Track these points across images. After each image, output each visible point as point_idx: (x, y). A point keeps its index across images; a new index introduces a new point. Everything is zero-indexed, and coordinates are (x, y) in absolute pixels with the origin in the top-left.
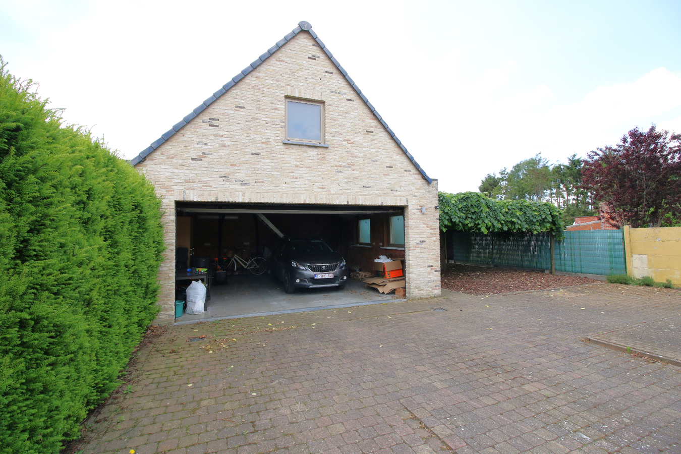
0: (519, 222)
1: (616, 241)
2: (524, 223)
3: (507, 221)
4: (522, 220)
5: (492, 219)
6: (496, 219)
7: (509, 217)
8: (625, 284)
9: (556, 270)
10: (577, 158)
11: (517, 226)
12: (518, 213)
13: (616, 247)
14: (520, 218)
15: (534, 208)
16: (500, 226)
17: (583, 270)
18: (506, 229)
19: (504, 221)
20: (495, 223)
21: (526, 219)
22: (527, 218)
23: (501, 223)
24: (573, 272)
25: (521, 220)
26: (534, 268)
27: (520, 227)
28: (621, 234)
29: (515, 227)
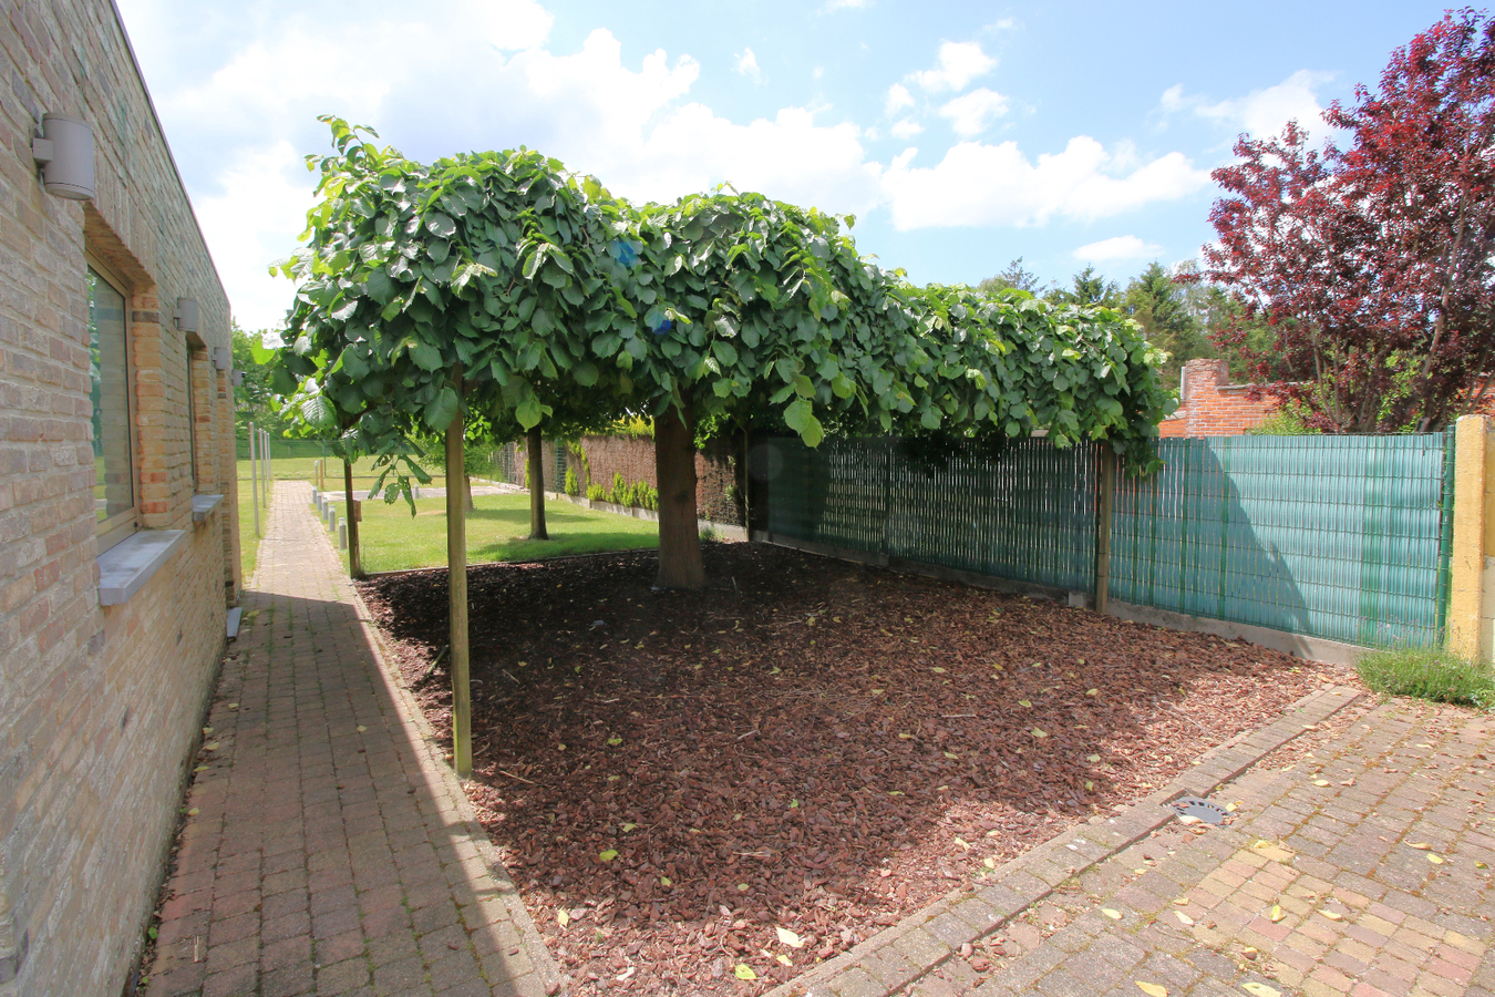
0: (995, 392)
1: (1407, 488)
2: (1015, 397)
3: (944, 380)
4: (1008, 384)
5: (866, 361)
6: (889, 365)
7: (954, 358)
8: (1457, 702)
9: (1112, 594)
10: (1093, 276)
11: (982, 410)
12: (995, 345)
13: (1405, 515)
14: (1001, 371)
15: (1061, 330)
16: (906, 402)
17: (1232, 606)
18: (931, 419)
19: (926, 377)
20: (882, 383)
21: (1026, 375)
22: (1030, 370)
23: (913, 389)
24: (1182, 611)
25: (1001, 383)
26: (1028, 580)
27: (993, 417)
28: (1436, 458)
29: (972, 412)
